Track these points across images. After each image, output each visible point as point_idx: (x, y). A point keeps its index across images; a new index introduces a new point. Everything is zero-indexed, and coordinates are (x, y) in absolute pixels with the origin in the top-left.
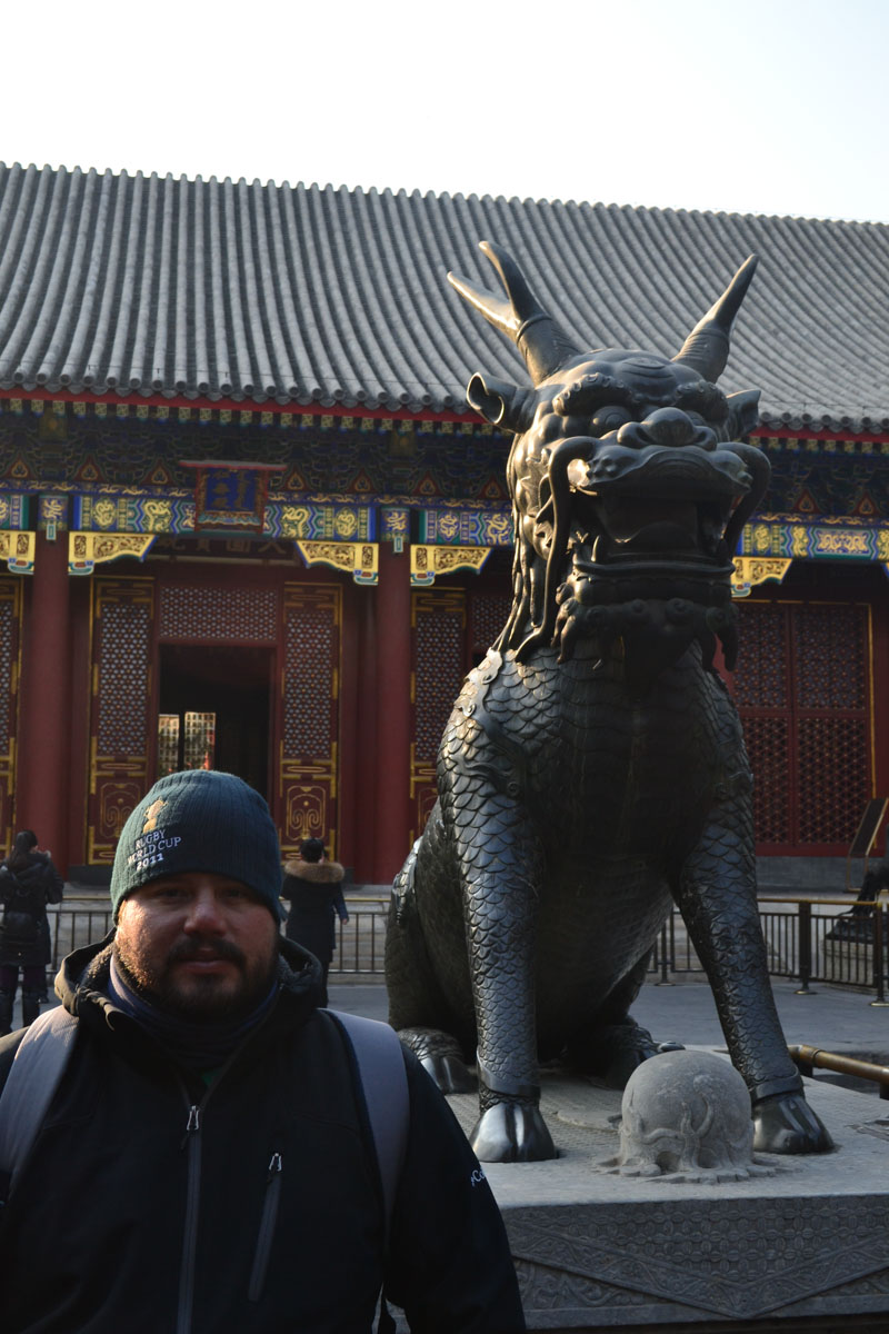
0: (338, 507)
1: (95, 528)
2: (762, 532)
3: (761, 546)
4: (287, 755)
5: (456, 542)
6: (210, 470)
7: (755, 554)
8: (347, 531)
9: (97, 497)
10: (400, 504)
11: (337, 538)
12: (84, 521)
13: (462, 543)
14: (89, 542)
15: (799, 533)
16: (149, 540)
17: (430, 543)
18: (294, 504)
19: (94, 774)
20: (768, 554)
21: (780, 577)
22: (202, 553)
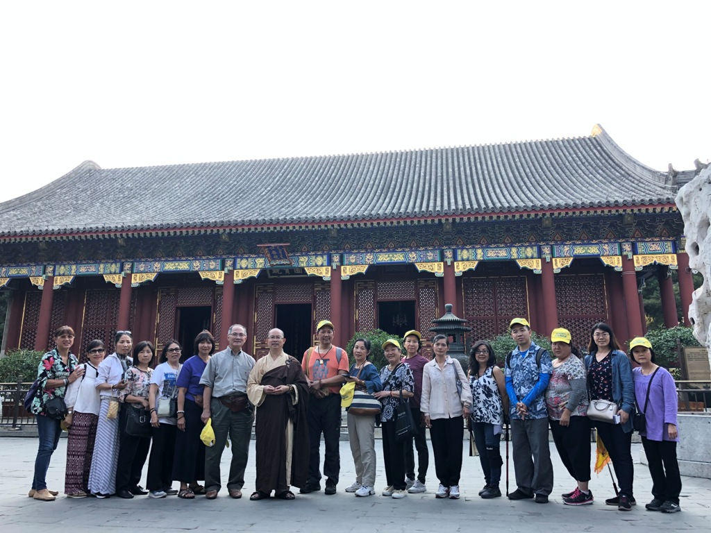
0: (316, 255)
1: (241, 268)
2: (465, 252)
3: (465, 257)
4: (315, 339)
5: (356, 264)
6: (268, 247)
7: (463, 260)
8: (320, 263)
9: (242, 259)
10: (337, 253)
11: (317, 266)
12: (238, 266)
13: (357, 264)
14: (240, 273)
15: (479, 251)
16: (258, 271)
17: (346, 265)
18: (303, 256)
19: (255, 348)
20: (468, 260)
21: (474, 268)
22: (287, 274)
